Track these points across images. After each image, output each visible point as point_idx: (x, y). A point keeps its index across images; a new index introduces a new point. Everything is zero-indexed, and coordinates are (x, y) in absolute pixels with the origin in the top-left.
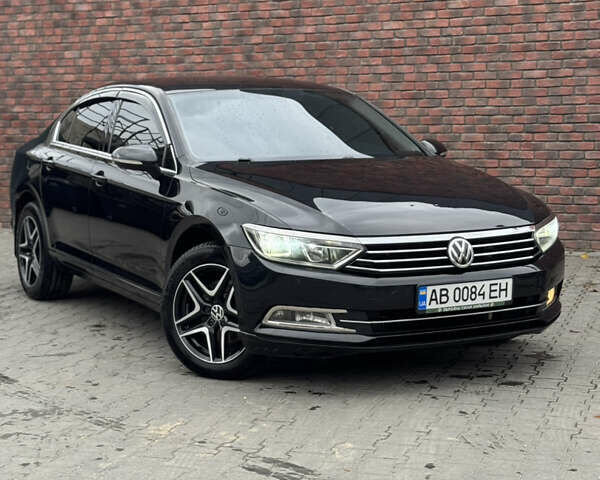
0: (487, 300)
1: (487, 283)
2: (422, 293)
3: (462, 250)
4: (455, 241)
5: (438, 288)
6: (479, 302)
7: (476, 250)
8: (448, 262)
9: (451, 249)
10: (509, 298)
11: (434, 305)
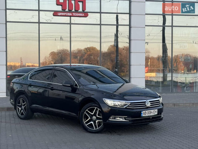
0: (153, 114)
1: (153, 110)
2: (142, 112)
3: (148, 103)
4: (147, 102)
5: (145, 111)
6: (152, 114)
7: (151, 103)
8: (146, 106)
9: (146, 103)
10: (157, 114)
11: (144, 115)
